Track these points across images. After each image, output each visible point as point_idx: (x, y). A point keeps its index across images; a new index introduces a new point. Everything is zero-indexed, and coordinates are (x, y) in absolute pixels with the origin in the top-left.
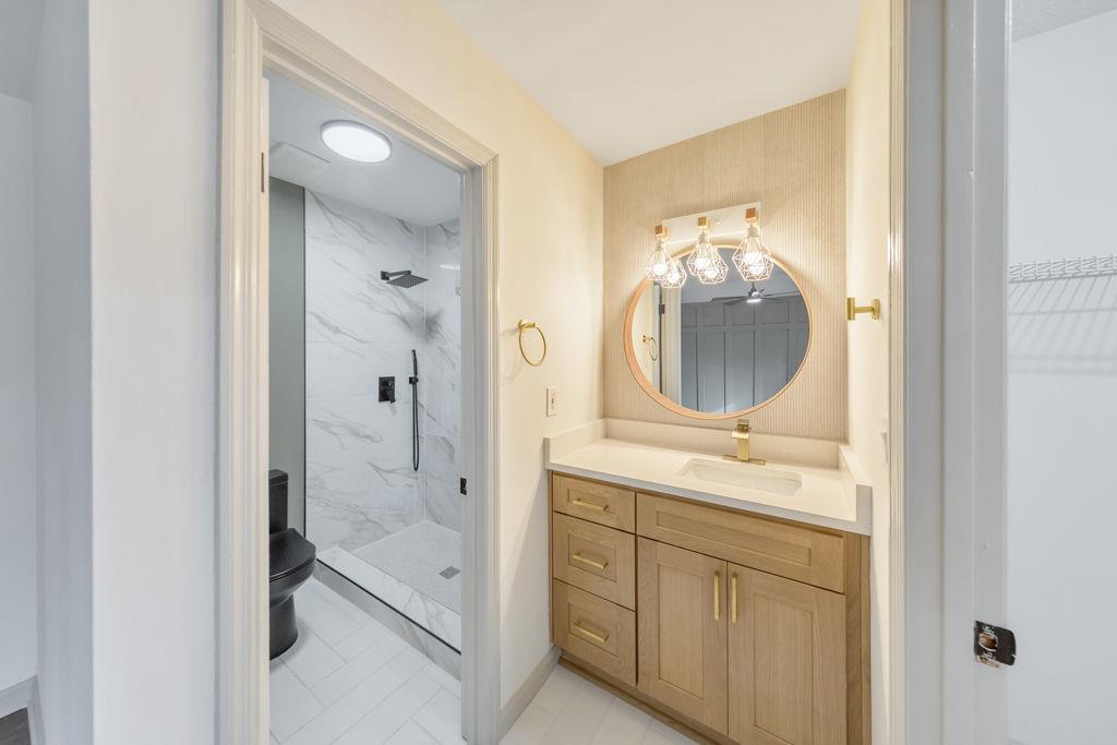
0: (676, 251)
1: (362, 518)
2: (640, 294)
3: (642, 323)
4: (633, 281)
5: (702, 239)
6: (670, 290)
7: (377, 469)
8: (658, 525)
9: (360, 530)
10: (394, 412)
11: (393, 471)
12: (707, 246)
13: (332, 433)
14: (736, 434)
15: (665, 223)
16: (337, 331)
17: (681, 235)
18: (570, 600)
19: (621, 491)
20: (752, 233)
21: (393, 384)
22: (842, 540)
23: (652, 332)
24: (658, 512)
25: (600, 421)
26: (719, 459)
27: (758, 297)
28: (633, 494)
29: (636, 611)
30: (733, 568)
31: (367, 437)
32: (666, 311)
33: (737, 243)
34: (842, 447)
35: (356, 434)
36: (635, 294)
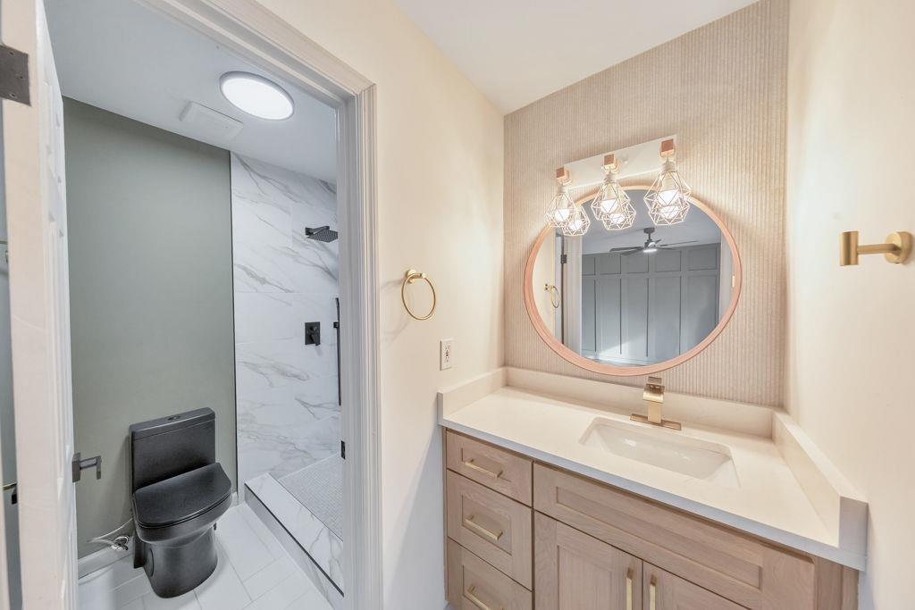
0: (579, 196)
1: (291, 448)
2: (540, 243)
3: (543, 272)
4: (534, 230)
5: (609, 180)
6: (573, 238)
7: (304, 404)
8: (558, 502)
9: (289, 458)
10: (320, 353)
11: (319, 406)
12: (615, 186)
13: (261, 373)
14: (648, 396)
15: (567, 167)
16: (263, 281)
17: (583, 179)
18: (464, 563)
19: (517, 458)
20: (668, 168)
21: (319, 329)
22: (812, 567)
23: (554, 280)
24: (557, 488)
25: (501, 369)
26: (625, 420)
27: (654, 247)
28: (530, 463)
29: (533, 591)
30: (649, 569)
31: (295, 376)
32: (568, 259)
33: (648, 183)
34: (780, 416)
35: (284, 374)
36: (535, 242)
